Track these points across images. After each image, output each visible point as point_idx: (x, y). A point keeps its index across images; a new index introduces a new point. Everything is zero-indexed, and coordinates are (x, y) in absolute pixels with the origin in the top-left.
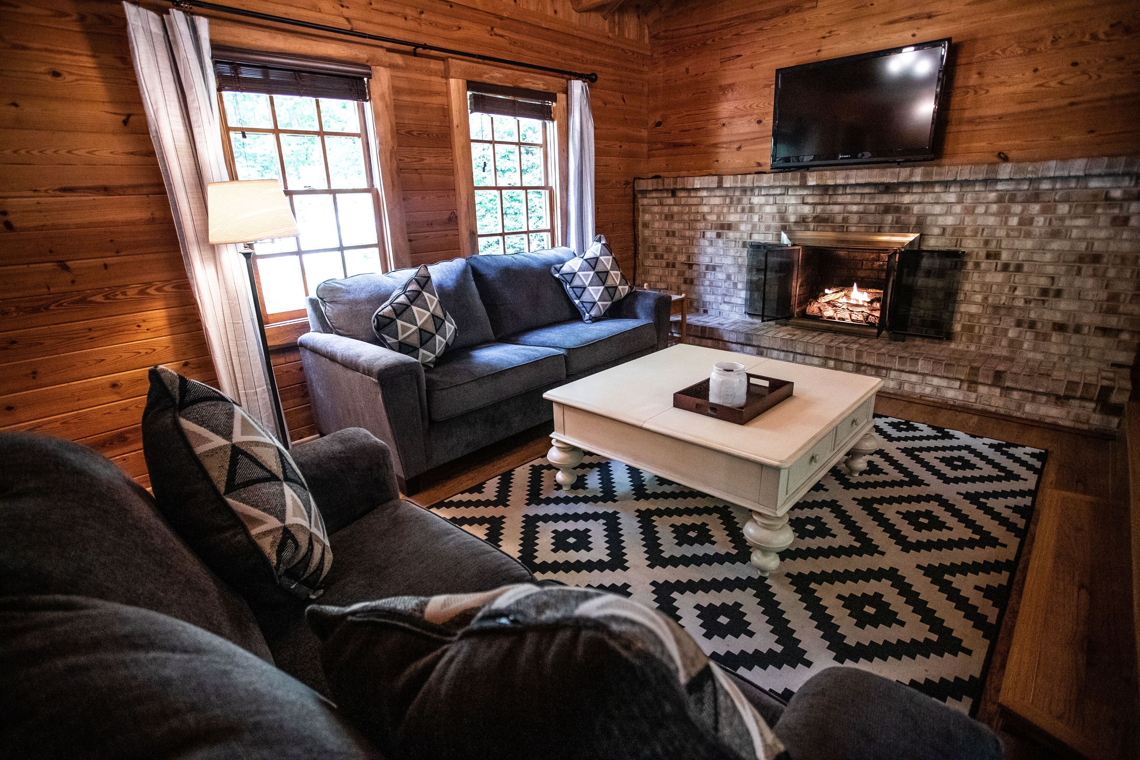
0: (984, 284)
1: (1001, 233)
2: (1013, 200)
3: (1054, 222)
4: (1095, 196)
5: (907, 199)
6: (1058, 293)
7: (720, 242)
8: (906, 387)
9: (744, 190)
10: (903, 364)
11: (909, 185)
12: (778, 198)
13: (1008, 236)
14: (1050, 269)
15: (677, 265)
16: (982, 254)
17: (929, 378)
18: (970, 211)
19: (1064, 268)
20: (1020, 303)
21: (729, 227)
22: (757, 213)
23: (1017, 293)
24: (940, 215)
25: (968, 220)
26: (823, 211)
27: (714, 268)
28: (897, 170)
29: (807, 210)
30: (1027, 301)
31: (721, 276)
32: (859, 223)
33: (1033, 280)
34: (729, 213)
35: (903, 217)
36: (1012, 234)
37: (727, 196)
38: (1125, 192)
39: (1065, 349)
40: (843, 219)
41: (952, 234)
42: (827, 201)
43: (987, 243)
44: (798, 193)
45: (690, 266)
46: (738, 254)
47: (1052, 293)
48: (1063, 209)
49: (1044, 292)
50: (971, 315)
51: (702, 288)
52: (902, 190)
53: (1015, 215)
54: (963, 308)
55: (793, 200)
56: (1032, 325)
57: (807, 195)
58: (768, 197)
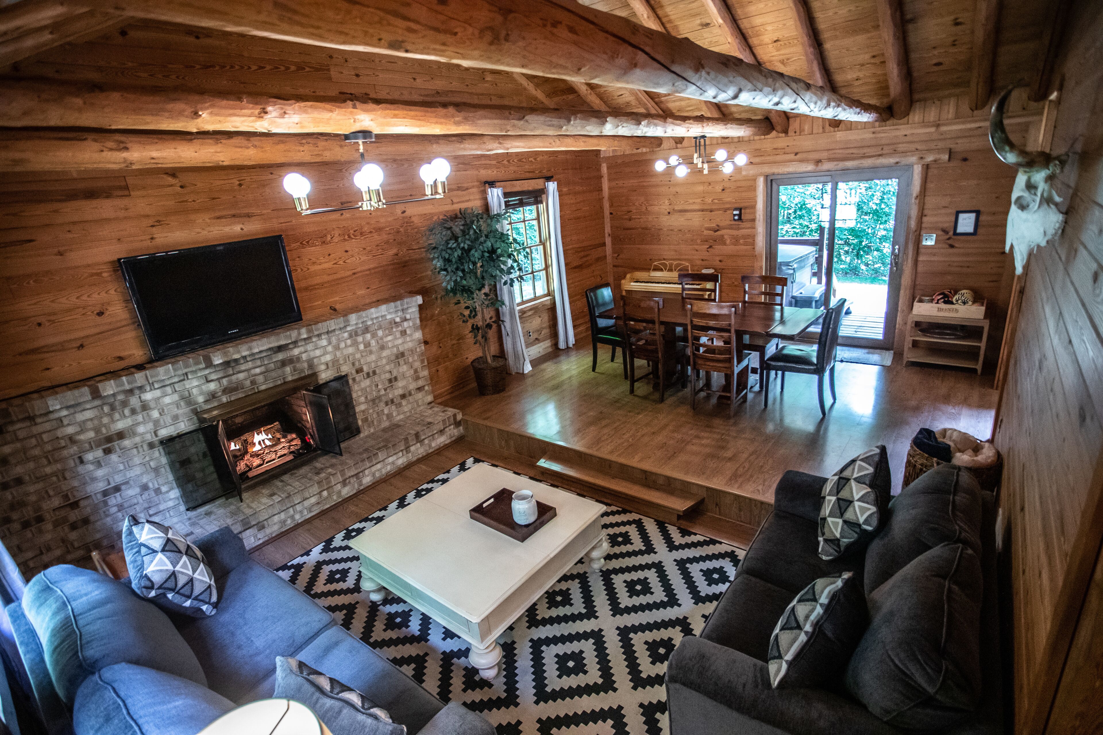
0: (362, 390)
1: (358, 356)
2: (357, 335)
3: (380, 342)
4: (391, 323)
5: (296, 352)
6: (396, 379)
7: (114, 457)
8: (377, 475)
9: (131, 392)
10: (372, 461)
11: (295, 343)
12: (176, 386)
13: (362, 356)
14: (388, 368)
15: (47, 516)
16: (354, 372)
17: (386, 461)
18: (337, 348)
19: (393, 365)
20: (383, 392)
21: (121, 435)
22: (154, 409)
23: (379, 387)
24: (321, 356)
25: (338, 354)
26: (230, 382)
27: (117, 489)
28: (288, 333)
29: (212, 386)
30: (385, 390)
31: (131, 492)
32: (266, 380)
33: (383, 377)
34: (113, 421)
35: (298, 365)
36: (364, 354)
37: (104, 404)
38: (401, 318)
39: (410, 406)
40: (251, 382)
41: (333, 366)
42: (231, 372)
43: (353, 364)
44: (199, 375)
45: (75, 505)
46: (147, 459)
47: (393, 380)
48: (380, 333)
49: (390, 381)
50: (363, 411)
51: (108, 519)
52: (291, 346)
53: (361, 343)
54: (357, 409)
55: (195, 383)
56: (392, 401)
57: (210, 373)
58: (163, 389)
